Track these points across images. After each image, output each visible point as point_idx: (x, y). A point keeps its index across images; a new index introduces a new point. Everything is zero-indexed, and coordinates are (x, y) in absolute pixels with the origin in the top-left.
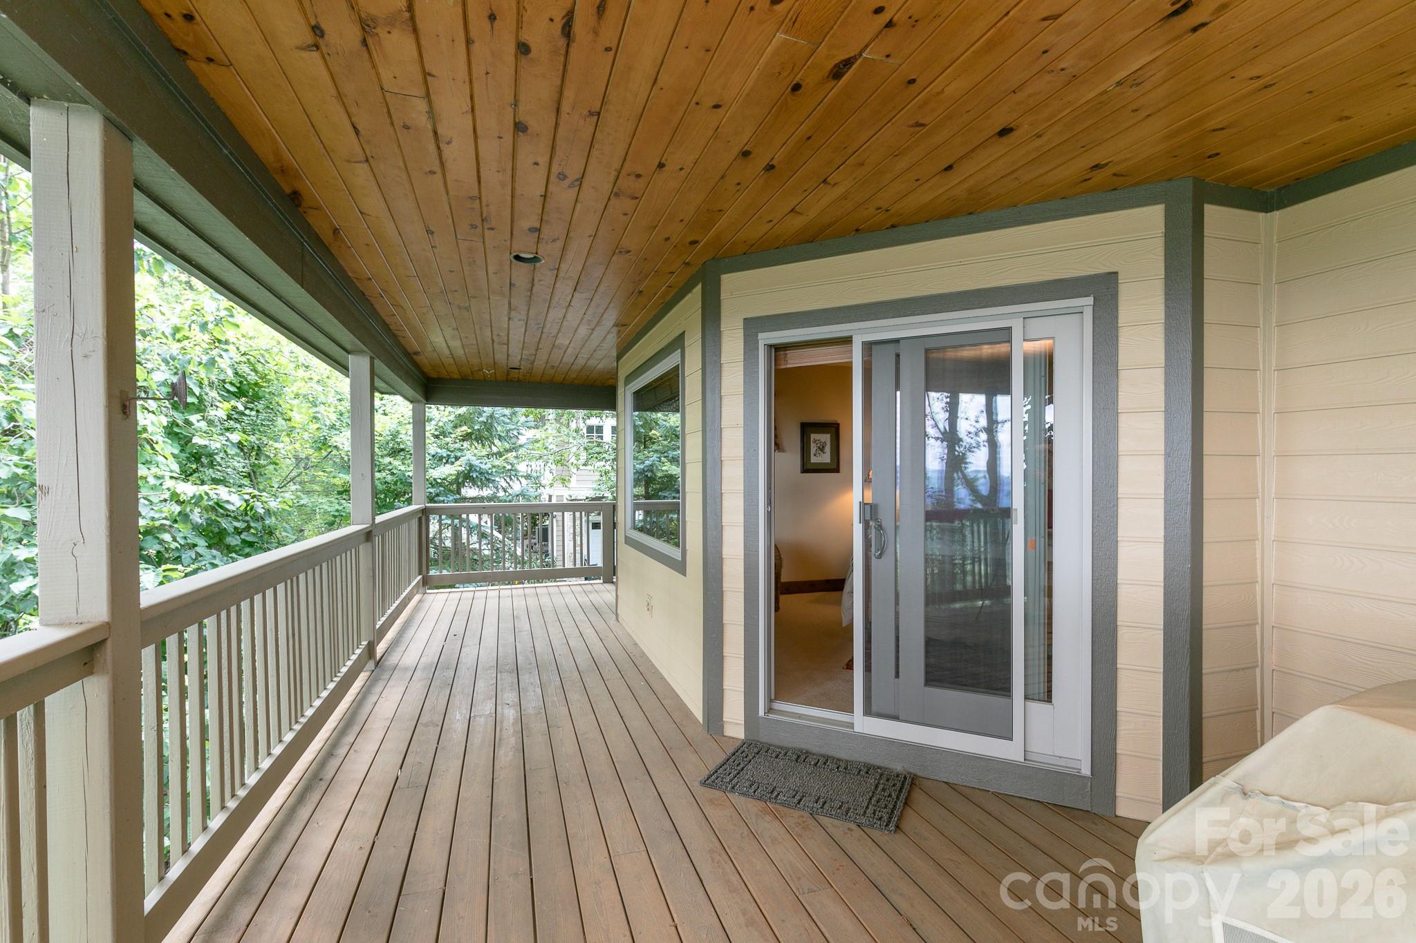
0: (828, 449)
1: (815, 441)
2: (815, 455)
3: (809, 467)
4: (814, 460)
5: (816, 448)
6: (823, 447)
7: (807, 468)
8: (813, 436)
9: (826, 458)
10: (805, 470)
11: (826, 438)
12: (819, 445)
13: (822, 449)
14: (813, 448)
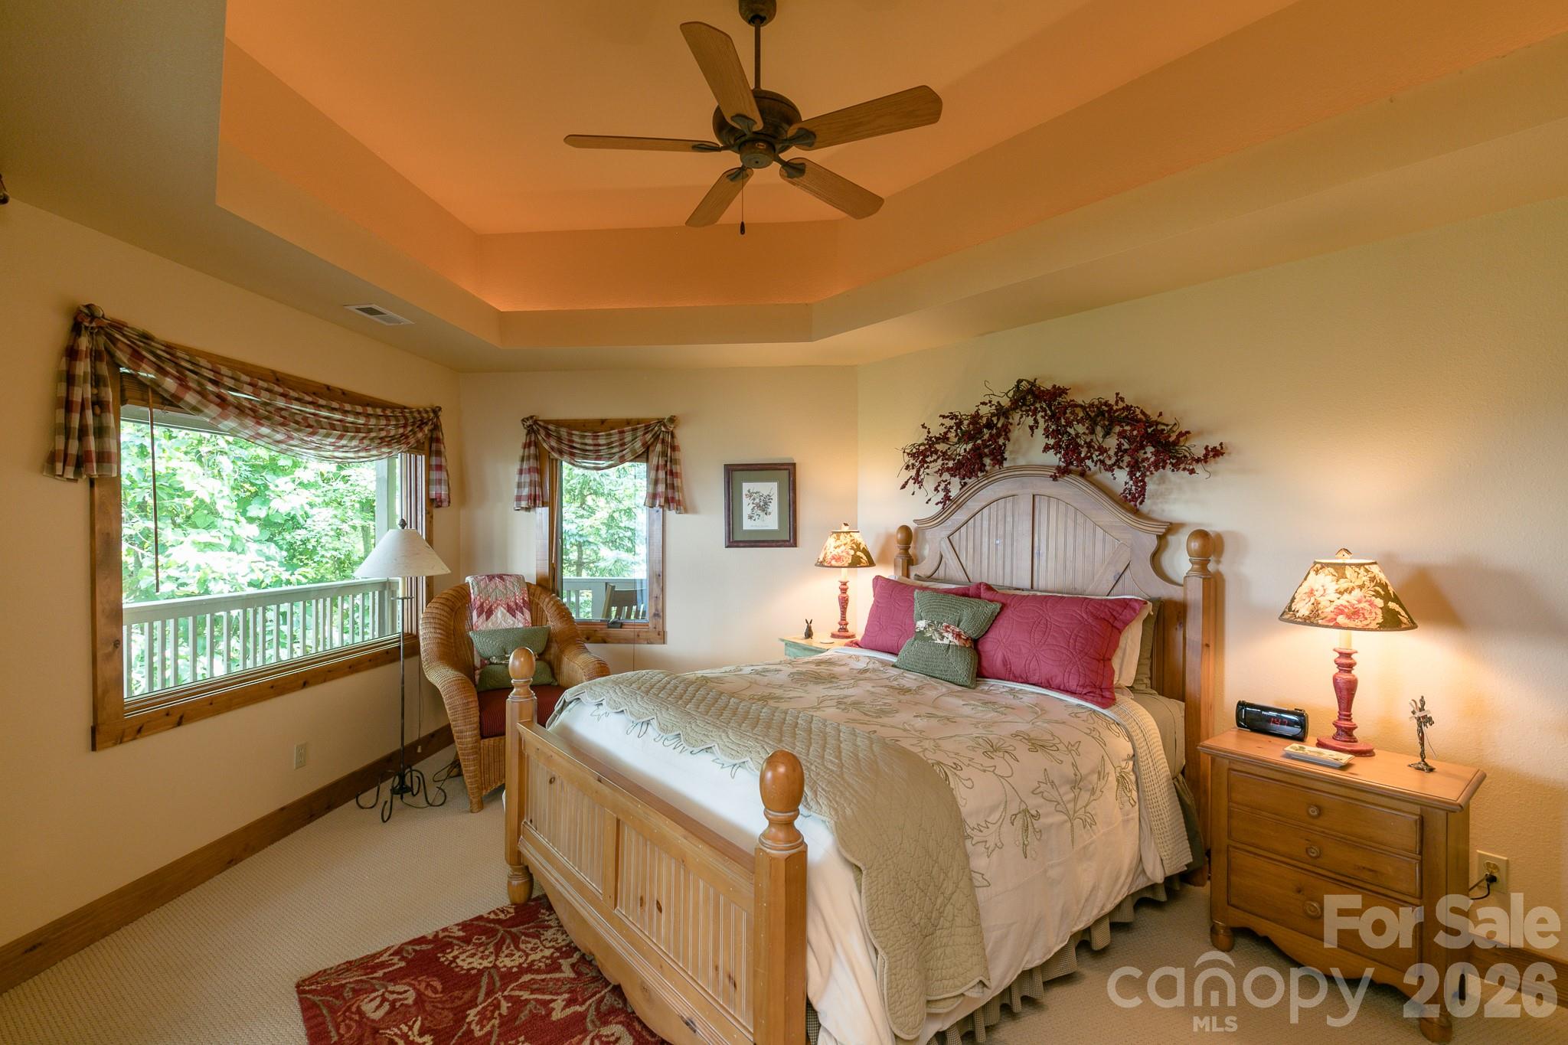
0: (774, 507)
1: (750, 495)
2: (750, 518)
3: (738, 538)
4: (748, 525)
5: (752, 506)
6: (766, 504)
7: (735, 539)
8: (746, 487)
9: (771, 522)
10: (732, 542)
11: (770, 489)
12: (757, 501)
13: (763, 507)
14: (747, 507)
